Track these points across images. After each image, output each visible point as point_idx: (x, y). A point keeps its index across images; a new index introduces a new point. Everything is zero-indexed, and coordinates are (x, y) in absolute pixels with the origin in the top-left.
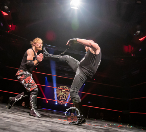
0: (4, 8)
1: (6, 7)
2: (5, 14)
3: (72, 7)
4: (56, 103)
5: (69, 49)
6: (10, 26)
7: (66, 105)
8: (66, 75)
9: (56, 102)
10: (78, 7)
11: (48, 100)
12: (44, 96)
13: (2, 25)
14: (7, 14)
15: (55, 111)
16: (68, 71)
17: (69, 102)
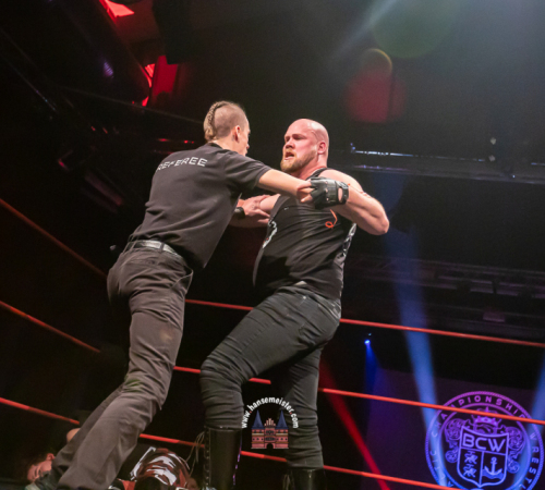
2: (119, 10)
5: (492, 159)
8: (486, 318)
12: (369, 459)
13: (109, 71)
14: (130, 12)
16: (500, 292)
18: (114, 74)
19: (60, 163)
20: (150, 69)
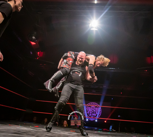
0: (32, 39)
1: (34, 38)
2: (33, 43)
3: (91, 29)
4: (87, 120)
6: (39, 53)
7: (96, 121)
8: (93, 91)
9: (87, 118)
10: (96, 28)
13: (31, 53)
14: (35, 44)
16: (95, 87)
17: (99, 118)
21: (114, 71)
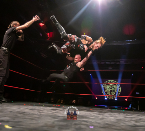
4: (106, 99)
7: (116, 99)
8: (109, 68)
11: (97, 96)
13: (41, 35)
14: (44, 25)
15: (106, 106)
16: (111, 64)
17: (119, 96)
18: (42, 35)
19: (36, 51)
20: (48, 34)
21: (131, 44)
